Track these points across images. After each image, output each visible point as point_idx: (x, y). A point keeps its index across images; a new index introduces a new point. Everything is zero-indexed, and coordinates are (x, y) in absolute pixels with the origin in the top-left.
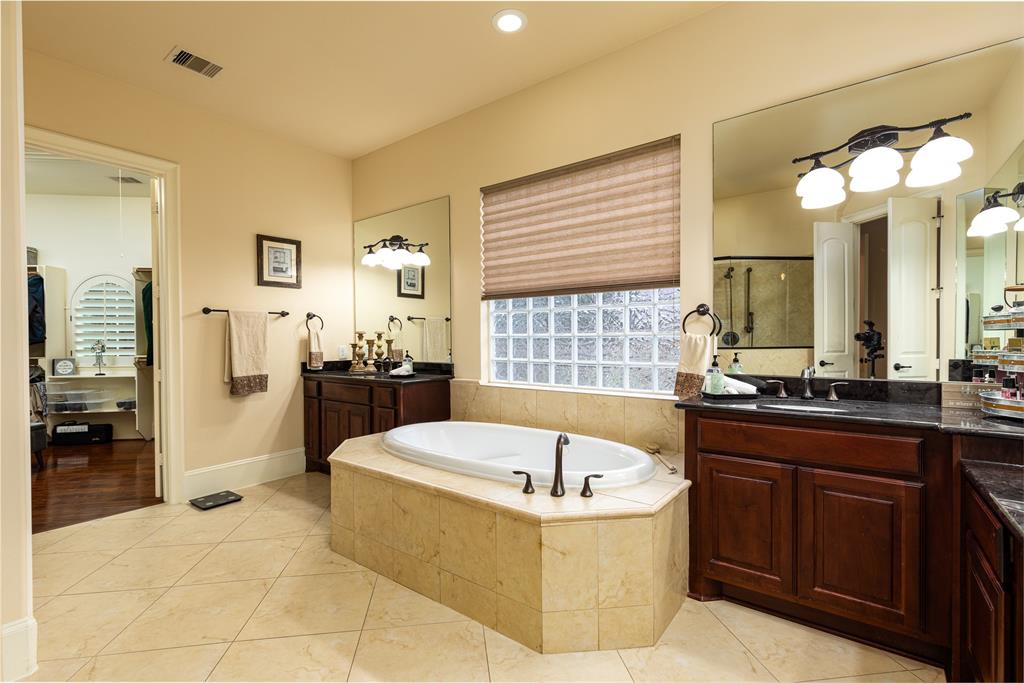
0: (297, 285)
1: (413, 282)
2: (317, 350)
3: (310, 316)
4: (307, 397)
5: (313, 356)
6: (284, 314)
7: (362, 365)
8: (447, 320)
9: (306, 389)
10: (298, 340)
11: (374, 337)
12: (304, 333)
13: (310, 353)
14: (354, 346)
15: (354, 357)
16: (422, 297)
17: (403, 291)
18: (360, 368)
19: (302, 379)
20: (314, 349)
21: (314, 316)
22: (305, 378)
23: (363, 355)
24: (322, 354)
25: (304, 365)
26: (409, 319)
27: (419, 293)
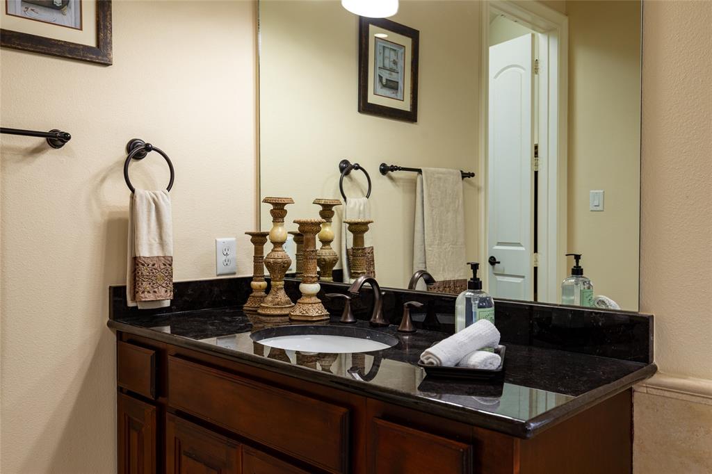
0: (98, 55)
1: (394, 77)
2: (157, 252)
3: (137, 150)
4: (126, 395)
5: (144, 271)
6: (57, 139)
7: (282, 296)
8: (465, 175)
9: (124, 370)
10: (99, 218)
11: (314, 215)
12: (116, 196)
13: (135, 259)
14: (259, 239)
15: (258, 268)
16: (410, 116)
17: (372, 99)
18: (278, 305)
19: (113, 337)
20: (147, 248)
21: (148, 148)
22: (120, 335)
23: (287, 265)
24: (168, 262)
25: (117, 293)
26: (384, 170)
27: (405, 106)
